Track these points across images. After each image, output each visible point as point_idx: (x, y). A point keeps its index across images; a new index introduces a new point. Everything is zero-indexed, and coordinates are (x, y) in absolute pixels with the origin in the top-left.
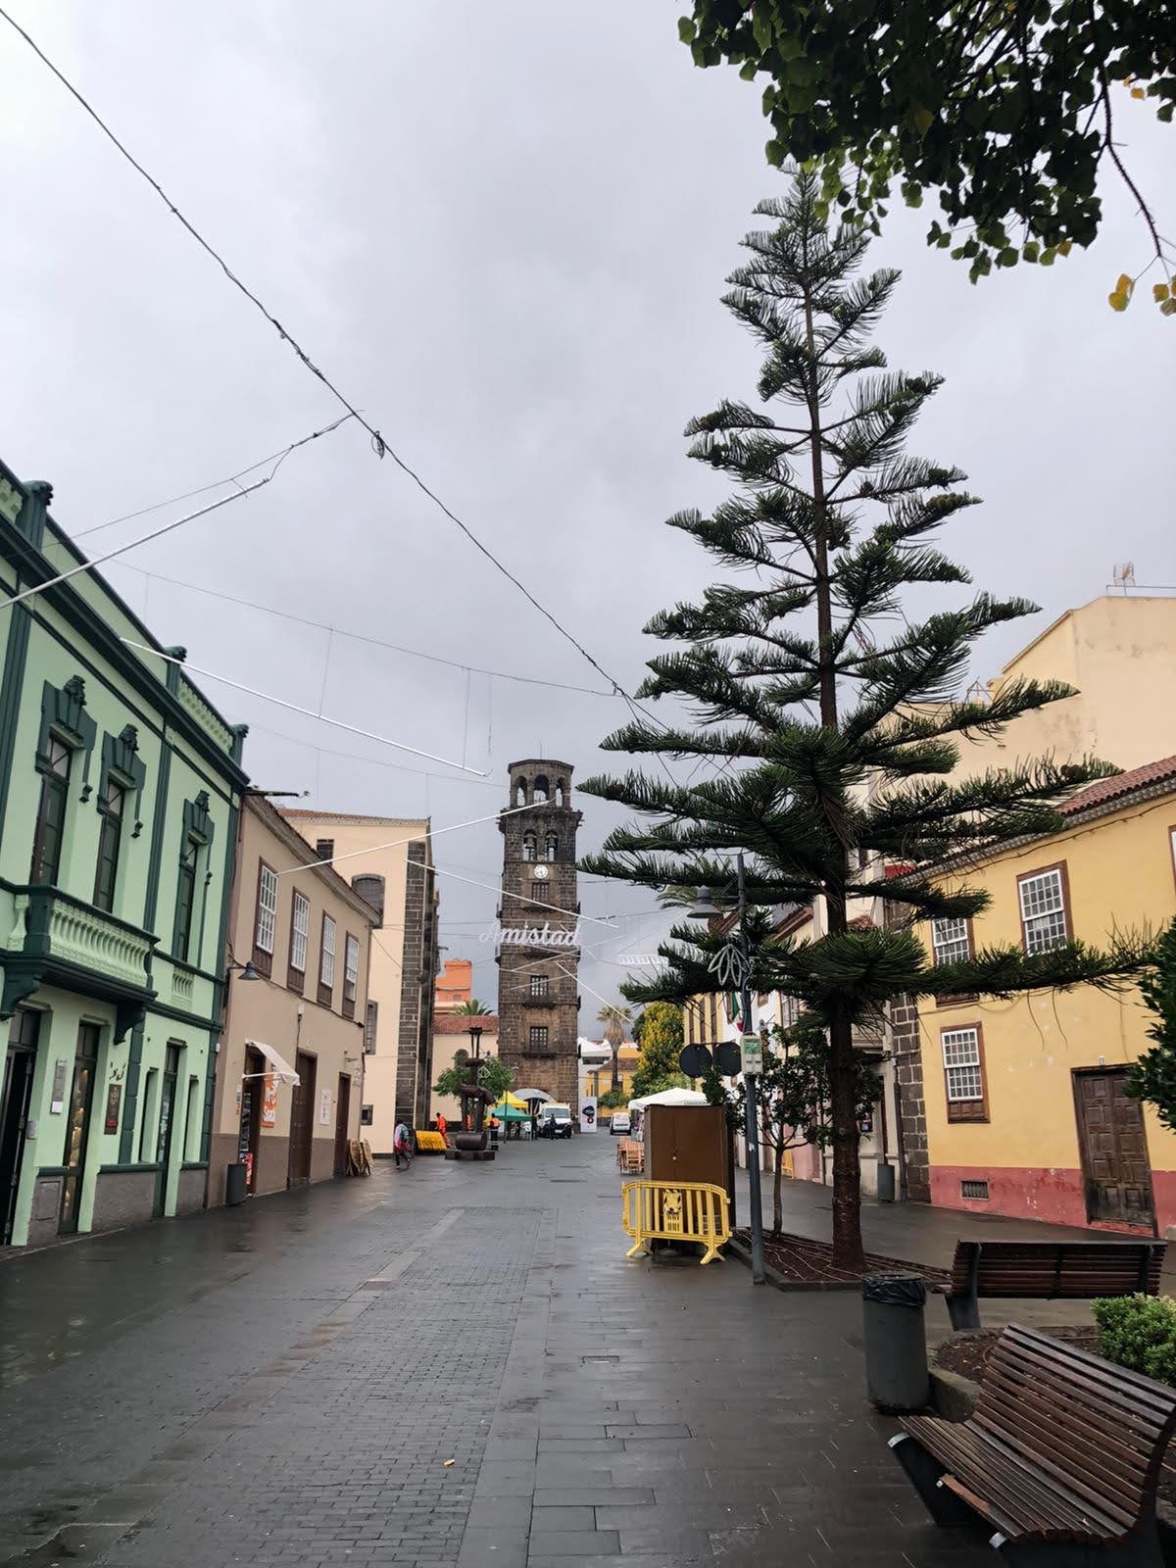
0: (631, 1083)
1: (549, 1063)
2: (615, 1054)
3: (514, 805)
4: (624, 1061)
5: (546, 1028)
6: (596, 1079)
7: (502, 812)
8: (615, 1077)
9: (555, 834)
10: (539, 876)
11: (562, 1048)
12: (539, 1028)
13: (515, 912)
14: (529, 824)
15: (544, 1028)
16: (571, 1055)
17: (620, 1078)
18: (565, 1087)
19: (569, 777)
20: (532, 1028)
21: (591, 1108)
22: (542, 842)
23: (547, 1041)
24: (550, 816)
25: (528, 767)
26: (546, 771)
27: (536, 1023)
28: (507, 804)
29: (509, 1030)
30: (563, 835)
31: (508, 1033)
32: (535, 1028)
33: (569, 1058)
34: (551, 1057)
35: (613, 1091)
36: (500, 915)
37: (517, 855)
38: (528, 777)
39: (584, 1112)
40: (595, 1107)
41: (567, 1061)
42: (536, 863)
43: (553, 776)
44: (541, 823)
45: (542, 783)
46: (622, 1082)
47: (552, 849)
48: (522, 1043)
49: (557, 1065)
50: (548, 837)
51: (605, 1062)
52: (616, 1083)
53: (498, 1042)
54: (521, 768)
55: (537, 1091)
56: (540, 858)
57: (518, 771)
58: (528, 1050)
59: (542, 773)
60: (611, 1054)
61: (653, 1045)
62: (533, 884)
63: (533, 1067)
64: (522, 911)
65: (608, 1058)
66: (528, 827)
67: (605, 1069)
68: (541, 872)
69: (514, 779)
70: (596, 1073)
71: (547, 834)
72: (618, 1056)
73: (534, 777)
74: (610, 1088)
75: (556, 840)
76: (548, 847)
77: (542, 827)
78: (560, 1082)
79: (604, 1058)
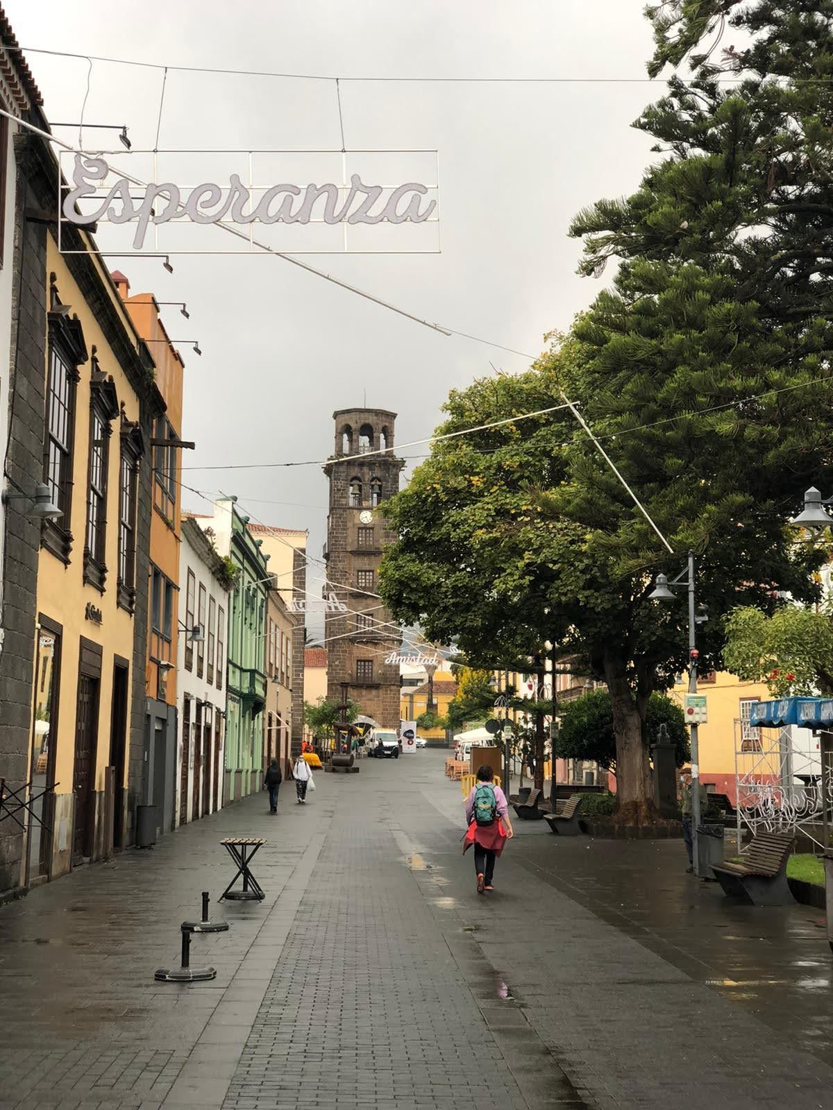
0: (446, 708)
1: (374, 692)
2: (430, 678)
3: (339, 453)
4: (439, 684)
5: (372, 661)
6: (411, 702)
7: (329, 459)
8: (430, 700)
9: (380, 481)
10: (365, 521)
11: (386, 679)
12: (365, 661)
13: (341, 555)
14: (355, 471)
15: (369, 661)
16: (394, 685)
17: (435, 701)
18: (389, 714)
19: (392, 423)
20: (358, 661)
21: (411, 731)
22: (366, 489)
23: (372, 673)
24: (374, 464)
25: (353, 415)
26: (371, 419)
27: (362, 657)
28: (333, 453)
29: (336, 663)
30: (388, 482)
31: (337, 666)
32: (361, 661)
33: (392, 688)
34: (376, 687)
35: (428, 713)
36: (327, 556)
37: (343, 501)
38: (353, 426)
39: (405, 735)
40: (415, 731)
41: (391, 691)
42: (361, 509)
43: (377, 424)
44: (366, 470)
45: (367, 430)
46: (436, 705)
47: (375, 495)
48: (349, 674)
49: (381, 694)
50: (373, 483)
51: (419, 684)
52: (431, 706)
53: (327, 673)
54: (346, 416)
55: (364, 717)
56: (365, 504)
57: (345, 419)
58: (355, 681)
59: (367, 422)
60: (426, 677)
61: (469, 682)
62: (359, 528)
63: (360, 696)
64: (348, 554)
65: (422, 680)
66: (354, 474)
67: (420, 692)
68: (366, 517)
69: (340, 426)
70: (411, 696)
71: (372, 480)
72: (434, 679)
73: (359, 425)
74: (424, 710)
75: (380, 487)
76: (372, 493)
77: (367, 474)
78: (384, 710)
79: (418, 680)
